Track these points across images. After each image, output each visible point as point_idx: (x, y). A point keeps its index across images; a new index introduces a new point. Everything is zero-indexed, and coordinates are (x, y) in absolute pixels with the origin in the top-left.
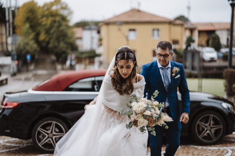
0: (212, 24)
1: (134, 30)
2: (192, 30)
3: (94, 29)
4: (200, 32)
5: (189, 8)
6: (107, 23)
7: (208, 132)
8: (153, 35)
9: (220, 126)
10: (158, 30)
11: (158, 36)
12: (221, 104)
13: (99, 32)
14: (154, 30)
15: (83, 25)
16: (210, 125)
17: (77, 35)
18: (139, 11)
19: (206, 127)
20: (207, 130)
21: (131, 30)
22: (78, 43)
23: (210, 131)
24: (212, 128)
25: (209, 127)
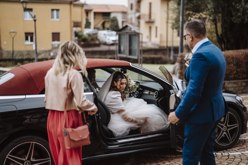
0: (106, 6)
1: (30, 10)
2: (87, 12)
4: (96, 14)
7: (224, 133)
8: (52, 17)
10: (58, 10)
11: (58, 17)
12: (235, 97)
14: (53, 10)
19: (222, 127)
20: (223, 131)
23: (226, 132)
24: (228, 128)
25: (225, 126)
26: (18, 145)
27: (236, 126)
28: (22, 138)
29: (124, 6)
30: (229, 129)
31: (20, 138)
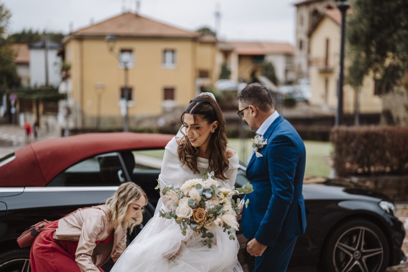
0: (259, 44)
1: (130, 51)
2: (226, 53)
3: (52, 48)
4: (241, 57)
5: (218, 15)
6: (80, 37)
7: (356, 262)
8: (164, 61)
9: (378, 249)
10: (173, 51)
11: (173, 62)
12: (378, 203)
13: (62, 54)
14: (165, 51)
15: (29, 39)
16: (359, 249)
17: (20, 58)
18: (137, 16)
19: (352, 252)
20: (354, 260)
21: (123, 51)
22: (21, 72)
23: (360, 260)
24: (363, 254)
25: (358, 252)
26: (4, 264)
27: (380, 251)
28: (12, 252)
29: (288, 44)
30: (365, 257)
31: (9, 253)
